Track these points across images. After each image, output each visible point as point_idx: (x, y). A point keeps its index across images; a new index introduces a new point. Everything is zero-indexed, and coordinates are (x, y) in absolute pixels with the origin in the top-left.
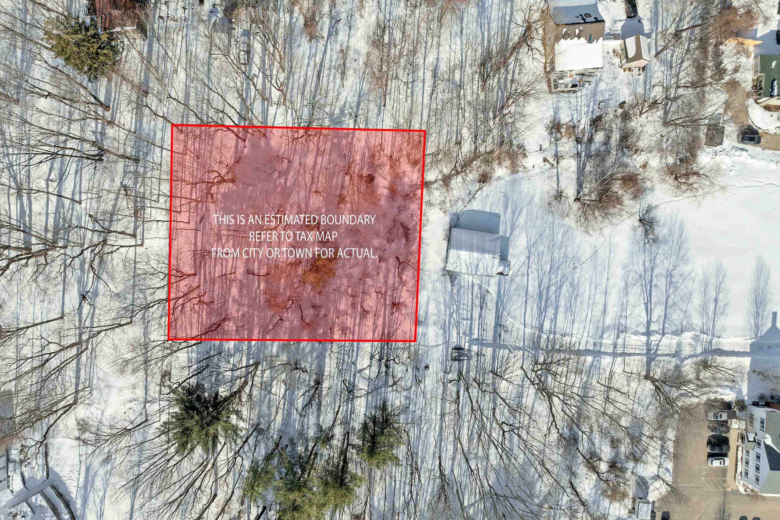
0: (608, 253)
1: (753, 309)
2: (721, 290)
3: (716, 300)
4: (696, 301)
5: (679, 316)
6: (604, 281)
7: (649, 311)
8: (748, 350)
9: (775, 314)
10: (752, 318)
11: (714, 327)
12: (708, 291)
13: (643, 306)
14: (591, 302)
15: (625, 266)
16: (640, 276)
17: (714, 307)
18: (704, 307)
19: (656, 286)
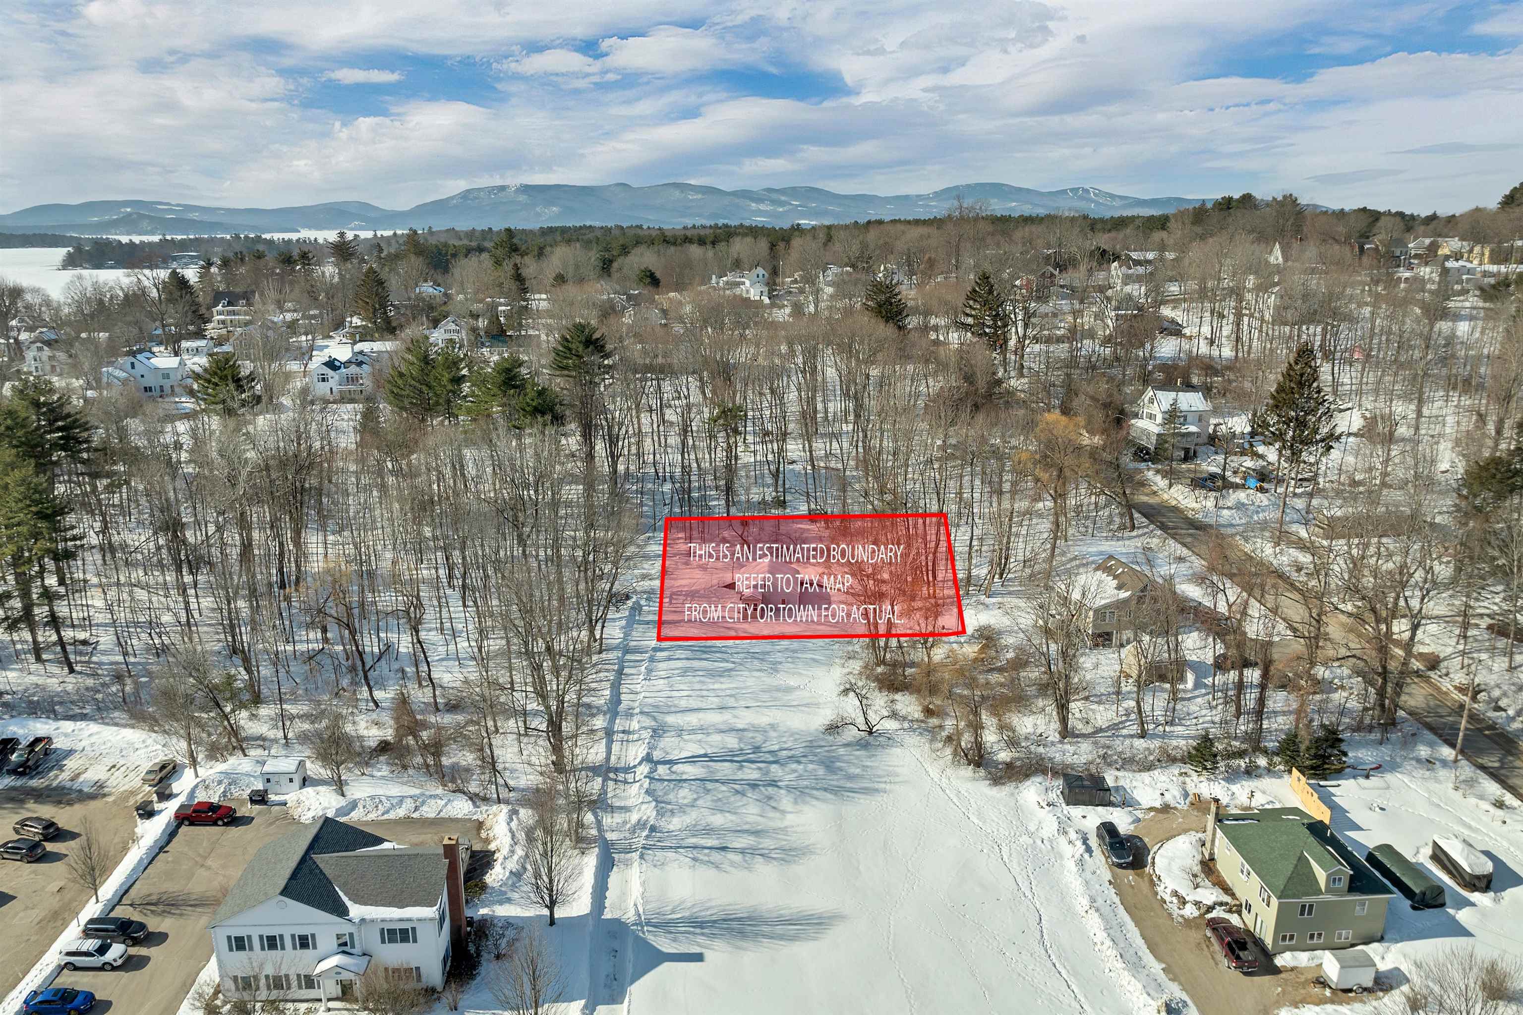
0: (795, 703)
1: (706, 915)
2: (748, 856)
3: (724, 849)
4: (718, 820)
5: (684, 798)
6: (743, 703)
7: (692, 760)
8: (607, 915)
9: (698, 958)
10: (687, 914)
11: (663, 848)
12: (745, 835)
13: (702, 752)
14: (705, 693)
15: (773, 727)
16: (758, 748)
17: (709, 845)
18: (709, 831)
19: (742, 766)
